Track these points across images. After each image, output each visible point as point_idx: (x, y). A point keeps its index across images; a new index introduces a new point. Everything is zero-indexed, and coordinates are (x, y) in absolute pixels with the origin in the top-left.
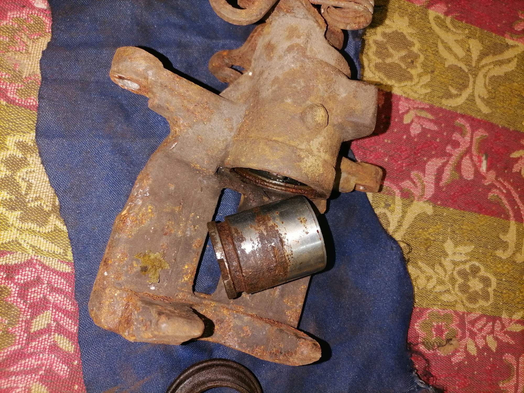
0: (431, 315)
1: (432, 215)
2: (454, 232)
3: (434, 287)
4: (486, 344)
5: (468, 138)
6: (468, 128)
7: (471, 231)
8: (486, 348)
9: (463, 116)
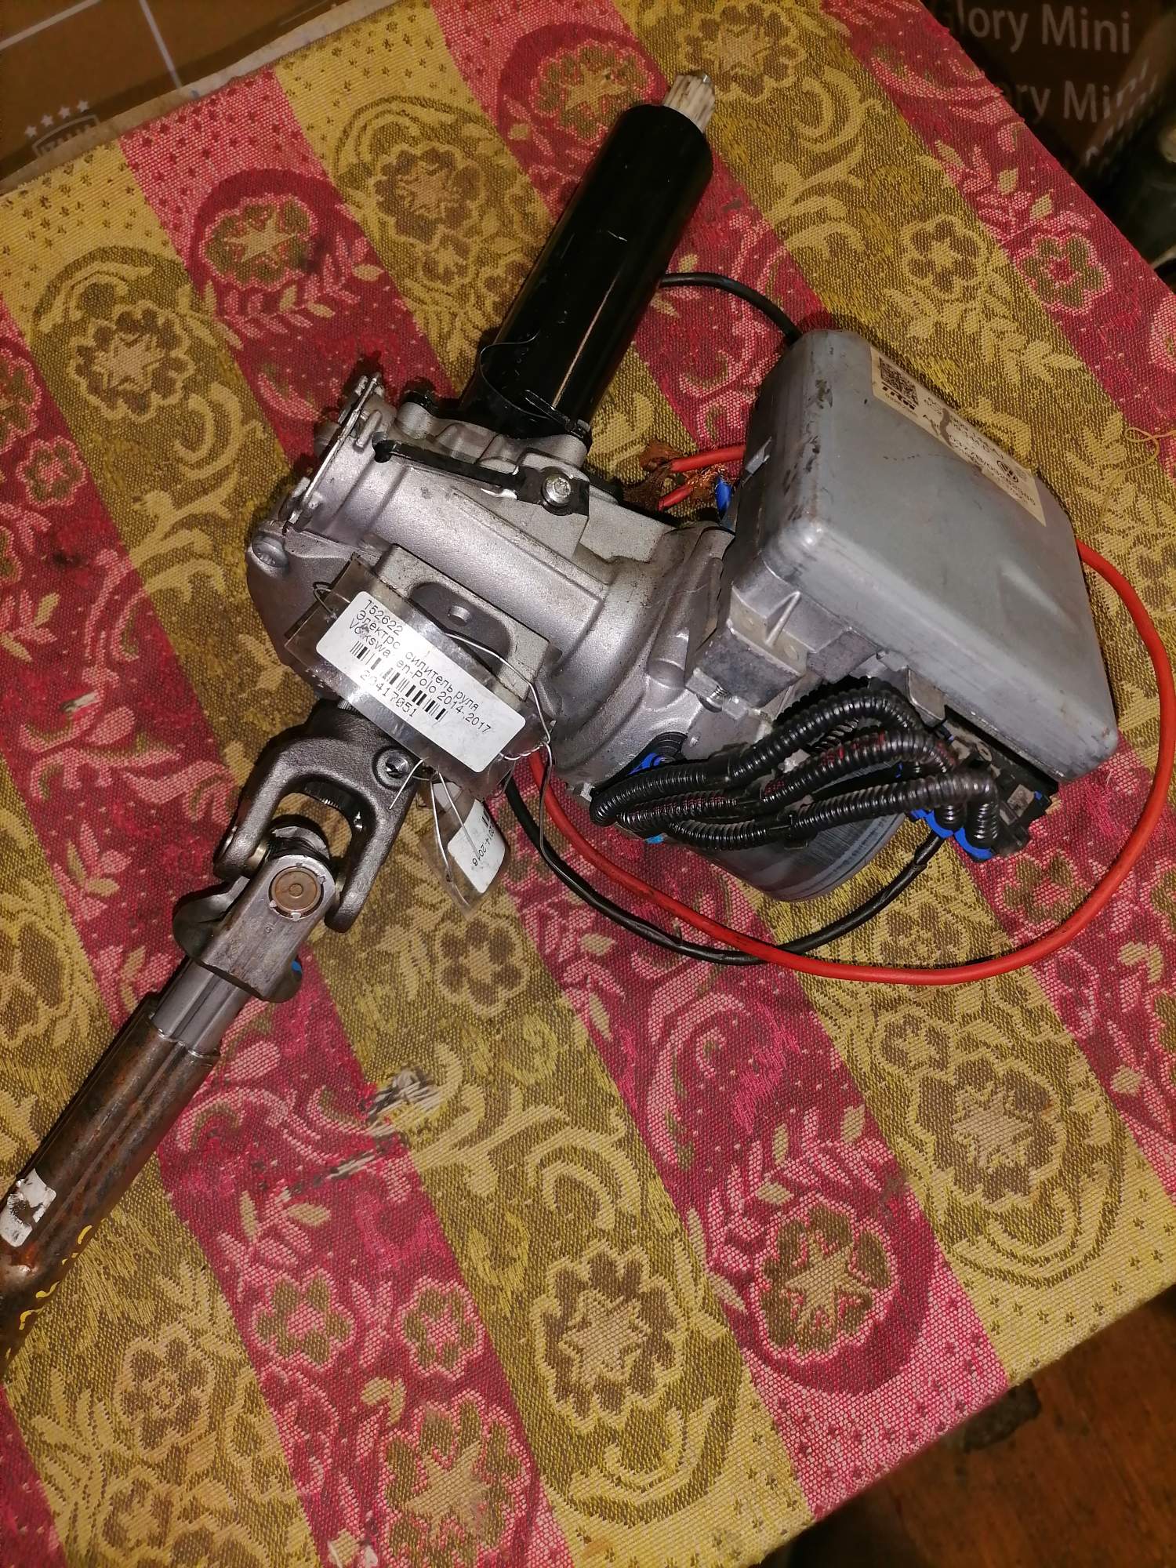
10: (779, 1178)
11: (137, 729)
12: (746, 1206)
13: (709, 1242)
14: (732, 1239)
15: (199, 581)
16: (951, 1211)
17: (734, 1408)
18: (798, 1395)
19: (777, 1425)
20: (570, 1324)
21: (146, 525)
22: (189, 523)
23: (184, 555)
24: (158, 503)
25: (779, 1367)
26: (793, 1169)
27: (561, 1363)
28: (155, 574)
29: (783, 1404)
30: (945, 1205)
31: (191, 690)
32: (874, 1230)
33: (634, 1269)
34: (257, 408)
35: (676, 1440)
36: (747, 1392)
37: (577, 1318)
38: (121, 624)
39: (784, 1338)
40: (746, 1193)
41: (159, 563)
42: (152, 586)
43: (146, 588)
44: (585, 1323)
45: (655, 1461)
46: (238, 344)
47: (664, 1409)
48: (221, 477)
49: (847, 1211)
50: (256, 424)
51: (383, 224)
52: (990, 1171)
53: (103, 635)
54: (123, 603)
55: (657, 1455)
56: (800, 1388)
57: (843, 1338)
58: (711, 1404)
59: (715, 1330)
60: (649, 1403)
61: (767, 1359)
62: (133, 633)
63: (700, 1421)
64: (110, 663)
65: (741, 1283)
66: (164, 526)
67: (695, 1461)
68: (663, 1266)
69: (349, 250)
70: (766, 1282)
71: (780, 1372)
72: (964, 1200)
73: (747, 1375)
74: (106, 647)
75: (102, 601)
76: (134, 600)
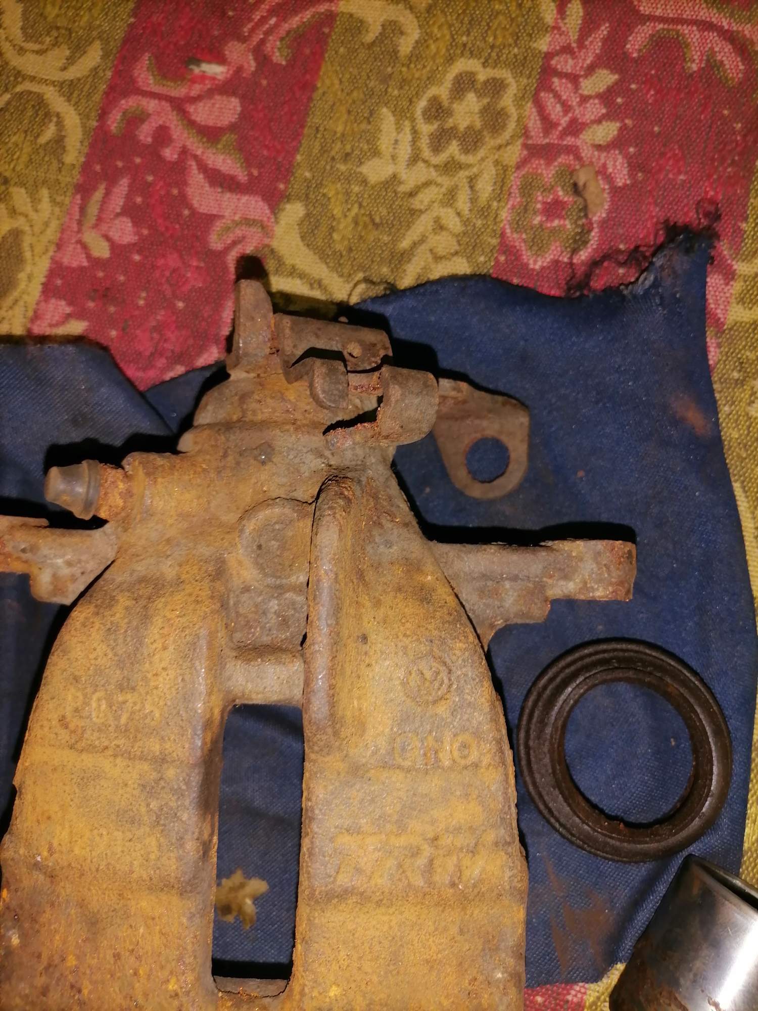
0: (517, 226)
1: (306, 206)
2: (347, 155)
3: (459, 214)
4: (599, 96)
5: (151, 105)
6: (130, 103)
7: (349, 112)
8: (606, 97)
9: (103, 115)
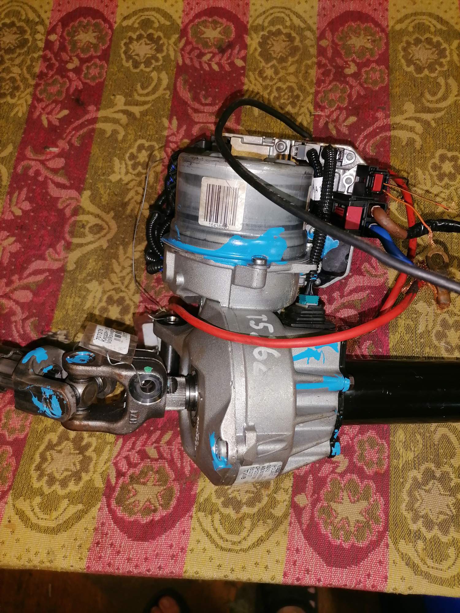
10: (157, 448)
11: (63, 168)
12: (140, 450)
13: (119, 454)
14: (127, 458)
15: (115, 132)
16: (207, 500)
17: (86, 513)
18: (110, 525)
19: (96, 529)
20: (56, 448)
21: (111, 104)
22: (124, 112)
23: (116, 121)
24: (120, 100)
25: (111, 511)
26: (165, 449)
27: (43, 458)
28: (103, 122)
29: (103, 524)
30: (206, 496)
31: (87, 166)
32: (176, 488)
33: (88, 445)
34: (172, 87)
35: (61, 510)
36: (94, 511)
37: (59, 448)
38: (81, 132)
39: (119, 502)
40: (143, 445)
41: (106, 120)
42: (100, 125)
43: (97, 125)
44: (60, 452)
45: (49, 512)
46: (180, 63)
47: (64, 497)
48: (145, 103)
49: (172, 475)
50: (168, 92)
51: (256, 49)
52: (230, 496)
53: (74, 132)
54: (86, 126)
55: (50, 510)
56: (112, 523)
57: (138, 517)
58: (80, 507)
59: (100, 484)
60: (61, 492)
61: (109, 505)
62: (83, 137)
63: (73, 510)
64: (69, 143)
65: (120, 474)
66: (116, 108)
67: (61, 522)
68: (99, 451)
69: (238, 52)
70: (127, 479)
71: (110, 513)
72: (214, 500)
73: (98, 506)
74: (72, 136)
75: (80, 121)
76: (91, 127)
